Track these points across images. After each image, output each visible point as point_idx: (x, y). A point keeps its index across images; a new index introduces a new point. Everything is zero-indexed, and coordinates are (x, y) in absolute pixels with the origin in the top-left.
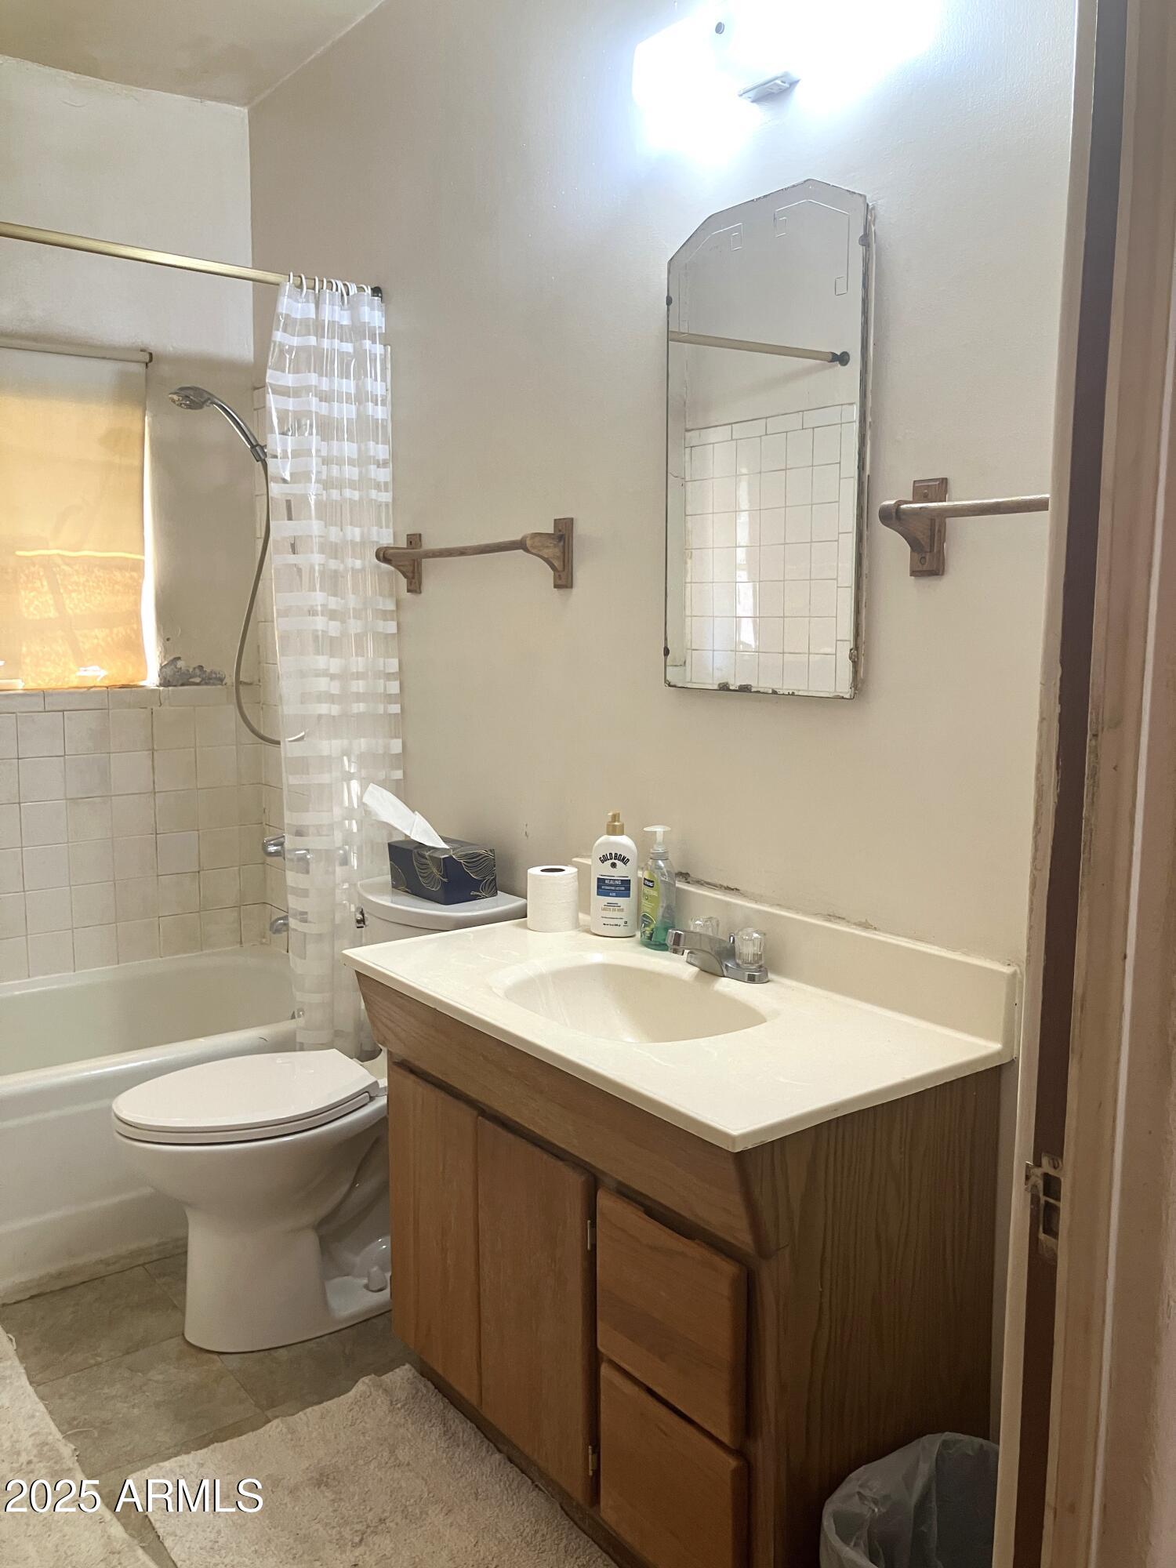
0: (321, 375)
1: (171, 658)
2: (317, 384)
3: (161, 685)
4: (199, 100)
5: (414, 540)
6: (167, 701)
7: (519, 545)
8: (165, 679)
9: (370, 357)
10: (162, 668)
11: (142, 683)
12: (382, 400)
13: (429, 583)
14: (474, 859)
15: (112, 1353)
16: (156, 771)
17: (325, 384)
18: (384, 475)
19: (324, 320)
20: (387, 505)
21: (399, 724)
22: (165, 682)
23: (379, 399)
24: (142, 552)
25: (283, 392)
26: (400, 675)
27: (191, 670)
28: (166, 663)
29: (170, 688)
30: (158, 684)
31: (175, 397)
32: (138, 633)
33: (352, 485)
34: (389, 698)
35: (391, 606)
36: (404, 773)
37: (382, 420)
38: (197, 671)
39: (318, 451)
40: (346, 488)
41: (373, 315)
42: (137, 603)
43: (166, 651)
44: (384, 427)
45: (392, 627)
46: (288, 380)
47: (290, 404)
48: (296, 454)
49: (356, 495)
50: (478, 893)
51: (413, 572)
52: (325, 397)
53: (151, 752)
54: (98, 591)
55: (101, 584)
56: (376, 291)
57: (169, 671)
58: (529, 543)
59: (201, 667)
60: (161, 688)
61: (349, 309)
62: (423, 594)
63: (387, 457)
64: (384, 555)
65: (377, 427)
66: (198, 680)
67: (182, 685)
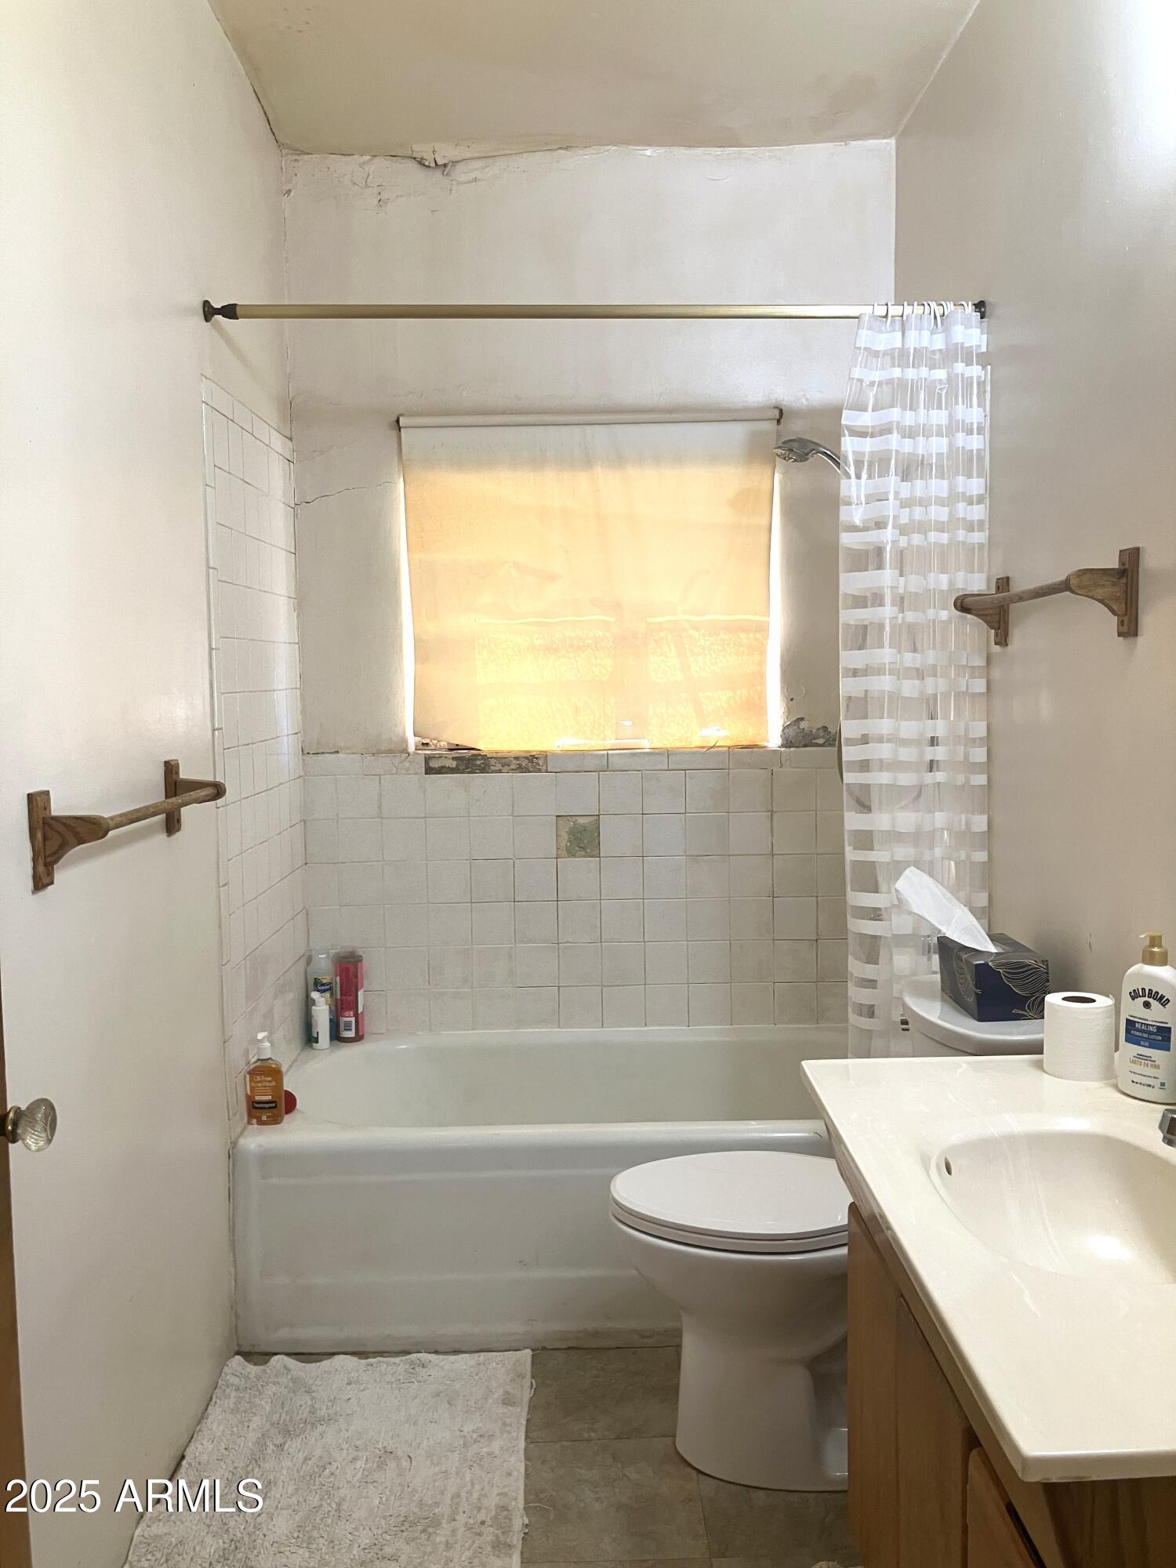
0: (904, 408)
1: (794, 719)
2: (900, 420)
3: (782, 746)
4: (844, 143)
5: (1003, 584)
6: (788, 762)
7: (1065, 586)
8: (787, 740)
9: (963, 382)
10: (784, 728)
11: (766, 744)
12: (978, 428)
13: (1017, 636)
14: (1019, 970)
15: (606, 1433)
16: (775, 834)
17: (909, 418)
18: (978, 512)
19: (909, 348)
20: (981, 546)
21: (986, 798)
22: (788, 743)
23: (975, 426)
24: (767, 613)
25: (861, 433)
26: (989, 740)
27: (814, 731)
28: (789, 723)
29: (792, 749)
30: (780, 744)
31: (779, 451)
32: (762, 695)
33: (941, 527)
34: (974, 768)
35: (980, 662)
36: (990, 856)
37: (977, 450)
38: (822, 733)
39: (897, 493)
40: (931, 531)
41: (970, 333)
42: (762, 663)
43: (789, 711)
44: (980, 459)
45: (980, 686)
46: (866, 419)
47: (867, 445)
48: (870, 499)
49: (944, 538)
50: (1024, 1013)
51: (999, 622)
52: (910, 433)
53: (770, 813)
54: (723, 654)
55: (726, 647)
56: (980, 306)
57: (791, 732)
58: (1073, 582)
59: (825, 728)
60: (782, 749)
61: (943, 332)
62: (1009, 647)
63: (982, 492)
64: (964, 605)
65: (971, 460)
66: (821, 741)
67: (805, 746)
